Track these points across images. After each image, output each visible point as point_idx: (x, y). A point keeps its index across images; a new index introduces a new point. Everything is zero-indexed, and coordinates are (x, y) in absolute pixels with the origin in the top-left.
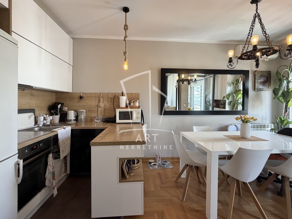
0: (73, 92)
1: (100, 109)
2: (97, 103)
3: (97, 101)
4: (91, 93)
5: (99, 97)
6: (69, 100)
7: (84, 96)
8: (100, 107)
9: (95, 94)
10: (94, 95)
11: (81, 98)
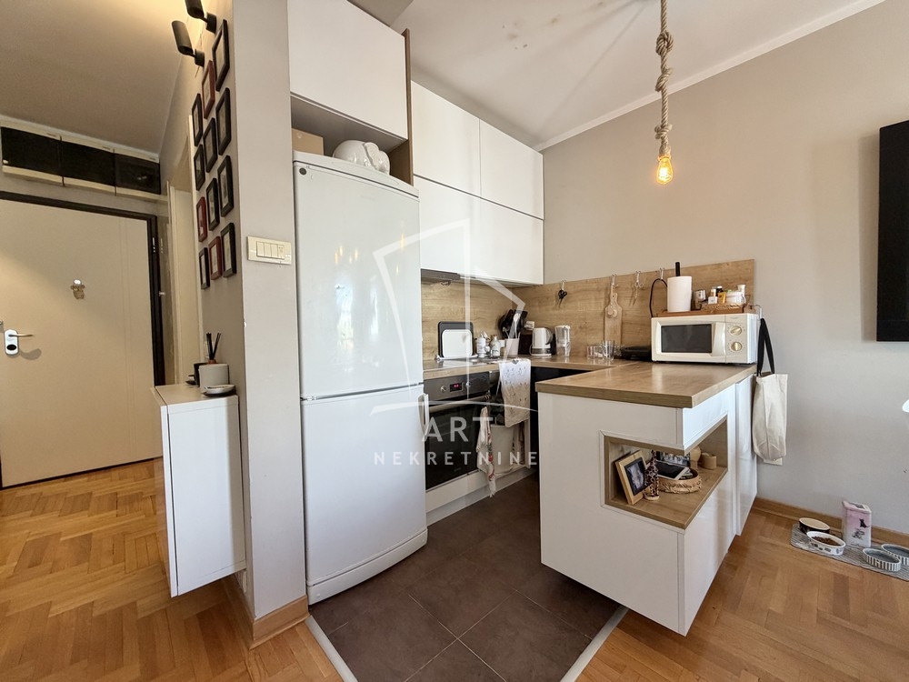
0: (547, 283)
1: (609, 323)
2: (602, 304)
3: (603, 301)
4: (586, 281)
5: (606, 289)
6: (537, 304)
7: (569, 290)
8: (609, 317)
9: (597, 281)
10: (595, 286)
11: (562, 295)
